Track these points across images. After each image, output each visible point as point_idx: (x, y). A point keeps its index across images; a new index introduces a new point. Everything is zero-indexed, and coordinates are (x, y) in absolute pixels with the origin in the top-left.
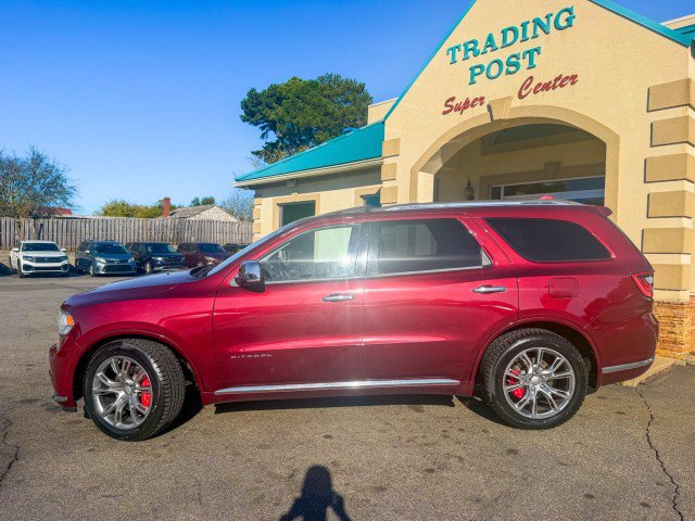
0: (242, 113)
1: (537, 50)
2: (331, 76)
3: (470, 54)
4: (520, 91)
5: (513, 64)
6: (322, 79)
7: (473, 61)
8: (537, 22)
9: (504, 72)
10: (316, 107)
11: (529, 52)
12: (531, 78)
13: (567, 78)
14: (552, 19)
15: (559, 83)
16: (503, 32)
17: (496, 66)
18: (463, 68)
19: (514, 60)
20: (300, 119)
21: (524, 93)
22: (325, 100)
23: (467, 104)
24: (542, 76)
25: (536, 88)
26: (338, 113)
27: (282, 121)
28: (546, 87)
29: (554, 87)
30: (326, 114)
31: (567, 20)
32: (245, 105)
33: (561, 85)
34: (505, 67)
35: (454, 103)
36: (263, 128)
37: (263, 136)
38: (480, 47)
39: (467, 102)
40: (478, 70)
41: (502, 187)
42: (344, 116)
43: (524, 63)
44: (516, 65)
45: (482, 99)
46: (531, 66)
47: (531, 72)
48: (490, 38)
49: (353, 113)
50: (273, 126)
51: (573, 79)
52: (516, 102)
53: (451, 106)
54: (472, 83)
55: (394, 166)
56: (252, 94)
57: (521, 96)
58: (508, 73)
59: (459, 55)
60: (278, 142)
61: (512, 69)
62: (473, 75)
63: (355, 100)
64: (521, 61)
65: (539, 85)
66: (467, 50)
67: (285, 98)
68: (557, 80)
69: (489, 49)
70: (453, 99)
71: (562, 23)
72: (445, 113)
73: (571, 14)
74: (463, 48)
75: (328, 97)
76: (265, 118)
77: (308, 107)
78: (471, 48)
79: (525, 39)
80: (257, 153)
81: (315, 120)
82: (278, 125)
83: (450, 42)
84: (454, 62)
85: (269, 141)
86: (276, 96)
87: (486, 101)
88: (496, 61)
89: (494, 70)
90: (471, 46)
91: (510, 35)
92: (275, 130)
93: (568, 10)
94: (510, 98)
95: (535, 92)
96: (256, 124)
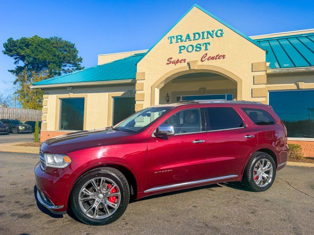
0: (4, 49)
1: (209, 44)
2: (57, 38)
3: (179, 40)
4: (202, 59)
5: (198, 48)
6: (52, 39)
7: (180, 44)
8: (208, 33)
9: (195, 50)
10: (49, 51)
11: (205, 44)
12: (206, 54)
13: (221, 56)
14: (215, 32)
15: (218, 57)
16: (194, 34)
17: (191, 47)
18: (176, 46)
19: (199, 46)
20: (40, 56)
21: (203, 59)
22: (54, 49)
23: (178, 61)
24: (211, 54)
25: (208, 58)
26: (61, 56)
27: (29, 56)
28: (213, 58)
29: (216, 59)
30: (55, 56)
31: (221, 34)
32: (6, 46)
33: (219, 58)
34: (195, 48)
35: (172, 60)
36: (16, 59)
37: (15, 63)
38: (184, 38)
39: (178, 60)
40: (182, 48)
41: (181, 96)
42: (64, 57)
43: (203, 48)
44: (200, 48)
45: (185, 60)
46: (206, 49)
47: (206, 52)
48: (188, 36)
49: (69, 57)
50: (23, 58)
51: (224, 56)
52: (200, 63)
53: (170, 61)
54: (180, 53)
55: (142, 84)
56: (10, 40)
57: (202, 61)
58: (196, 51)
59: (174, 40)
60: (25, 66)
61: (198, 49)
62: (180, 50)
63: (70, 51)
64: (202, 47)
65: (210, 57)
66: (177, 39)
67: (30, 45)
68: (217, 56)
69: (188, 40)
70: (171, 58)
71: (219, 34)
72: (167, 64)
73: (222, 31)
74: (175, 38)
75: (56, 48)
76: (18, 54)
77: (45, 51)
78: (179, 38)
79: (203, 38)
80: (12, 71)
81: (49, 58)
82: (27, 58)
83: (170, 34)
84: (171, 43)
85: (19, 65)
86: (25, 43)
87: (187, 61)
88: (191, 45)
89: (190, 49)
90: (179, 37)
91: (197, 35)
92: (23, 61)
93: (221, 31)
94: (197, 61)
95: (208, 60)
96: (12, 56)
